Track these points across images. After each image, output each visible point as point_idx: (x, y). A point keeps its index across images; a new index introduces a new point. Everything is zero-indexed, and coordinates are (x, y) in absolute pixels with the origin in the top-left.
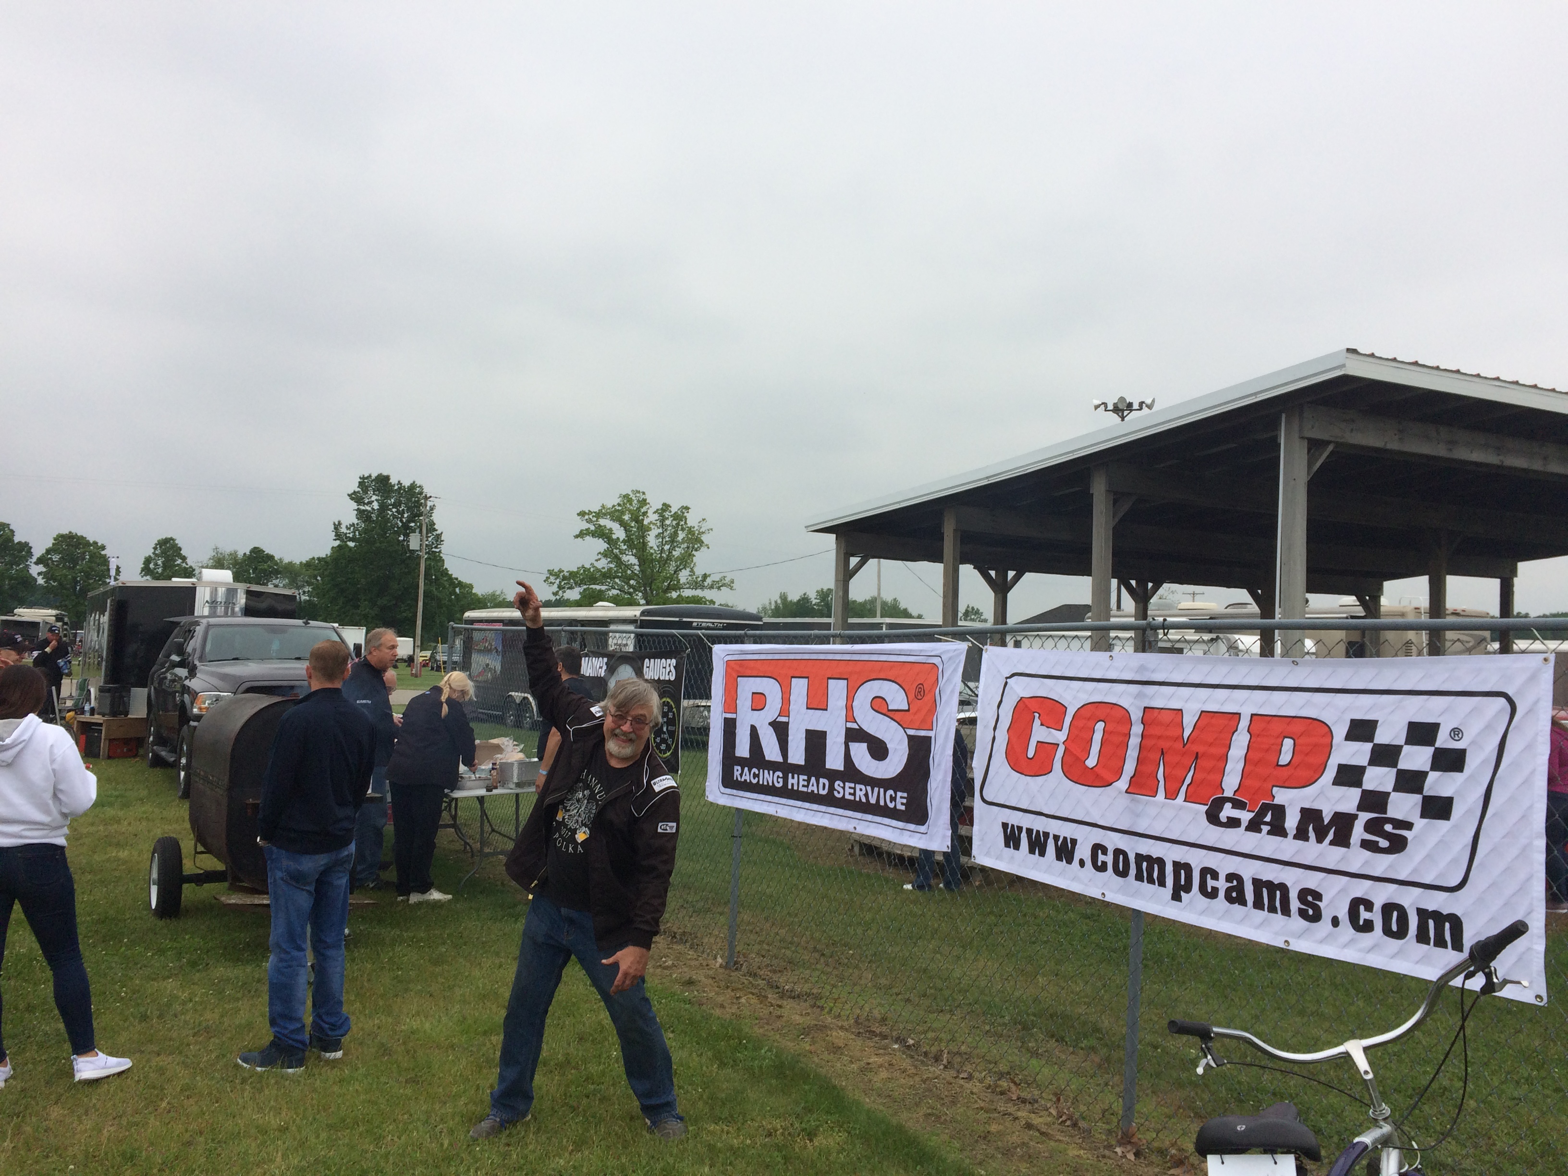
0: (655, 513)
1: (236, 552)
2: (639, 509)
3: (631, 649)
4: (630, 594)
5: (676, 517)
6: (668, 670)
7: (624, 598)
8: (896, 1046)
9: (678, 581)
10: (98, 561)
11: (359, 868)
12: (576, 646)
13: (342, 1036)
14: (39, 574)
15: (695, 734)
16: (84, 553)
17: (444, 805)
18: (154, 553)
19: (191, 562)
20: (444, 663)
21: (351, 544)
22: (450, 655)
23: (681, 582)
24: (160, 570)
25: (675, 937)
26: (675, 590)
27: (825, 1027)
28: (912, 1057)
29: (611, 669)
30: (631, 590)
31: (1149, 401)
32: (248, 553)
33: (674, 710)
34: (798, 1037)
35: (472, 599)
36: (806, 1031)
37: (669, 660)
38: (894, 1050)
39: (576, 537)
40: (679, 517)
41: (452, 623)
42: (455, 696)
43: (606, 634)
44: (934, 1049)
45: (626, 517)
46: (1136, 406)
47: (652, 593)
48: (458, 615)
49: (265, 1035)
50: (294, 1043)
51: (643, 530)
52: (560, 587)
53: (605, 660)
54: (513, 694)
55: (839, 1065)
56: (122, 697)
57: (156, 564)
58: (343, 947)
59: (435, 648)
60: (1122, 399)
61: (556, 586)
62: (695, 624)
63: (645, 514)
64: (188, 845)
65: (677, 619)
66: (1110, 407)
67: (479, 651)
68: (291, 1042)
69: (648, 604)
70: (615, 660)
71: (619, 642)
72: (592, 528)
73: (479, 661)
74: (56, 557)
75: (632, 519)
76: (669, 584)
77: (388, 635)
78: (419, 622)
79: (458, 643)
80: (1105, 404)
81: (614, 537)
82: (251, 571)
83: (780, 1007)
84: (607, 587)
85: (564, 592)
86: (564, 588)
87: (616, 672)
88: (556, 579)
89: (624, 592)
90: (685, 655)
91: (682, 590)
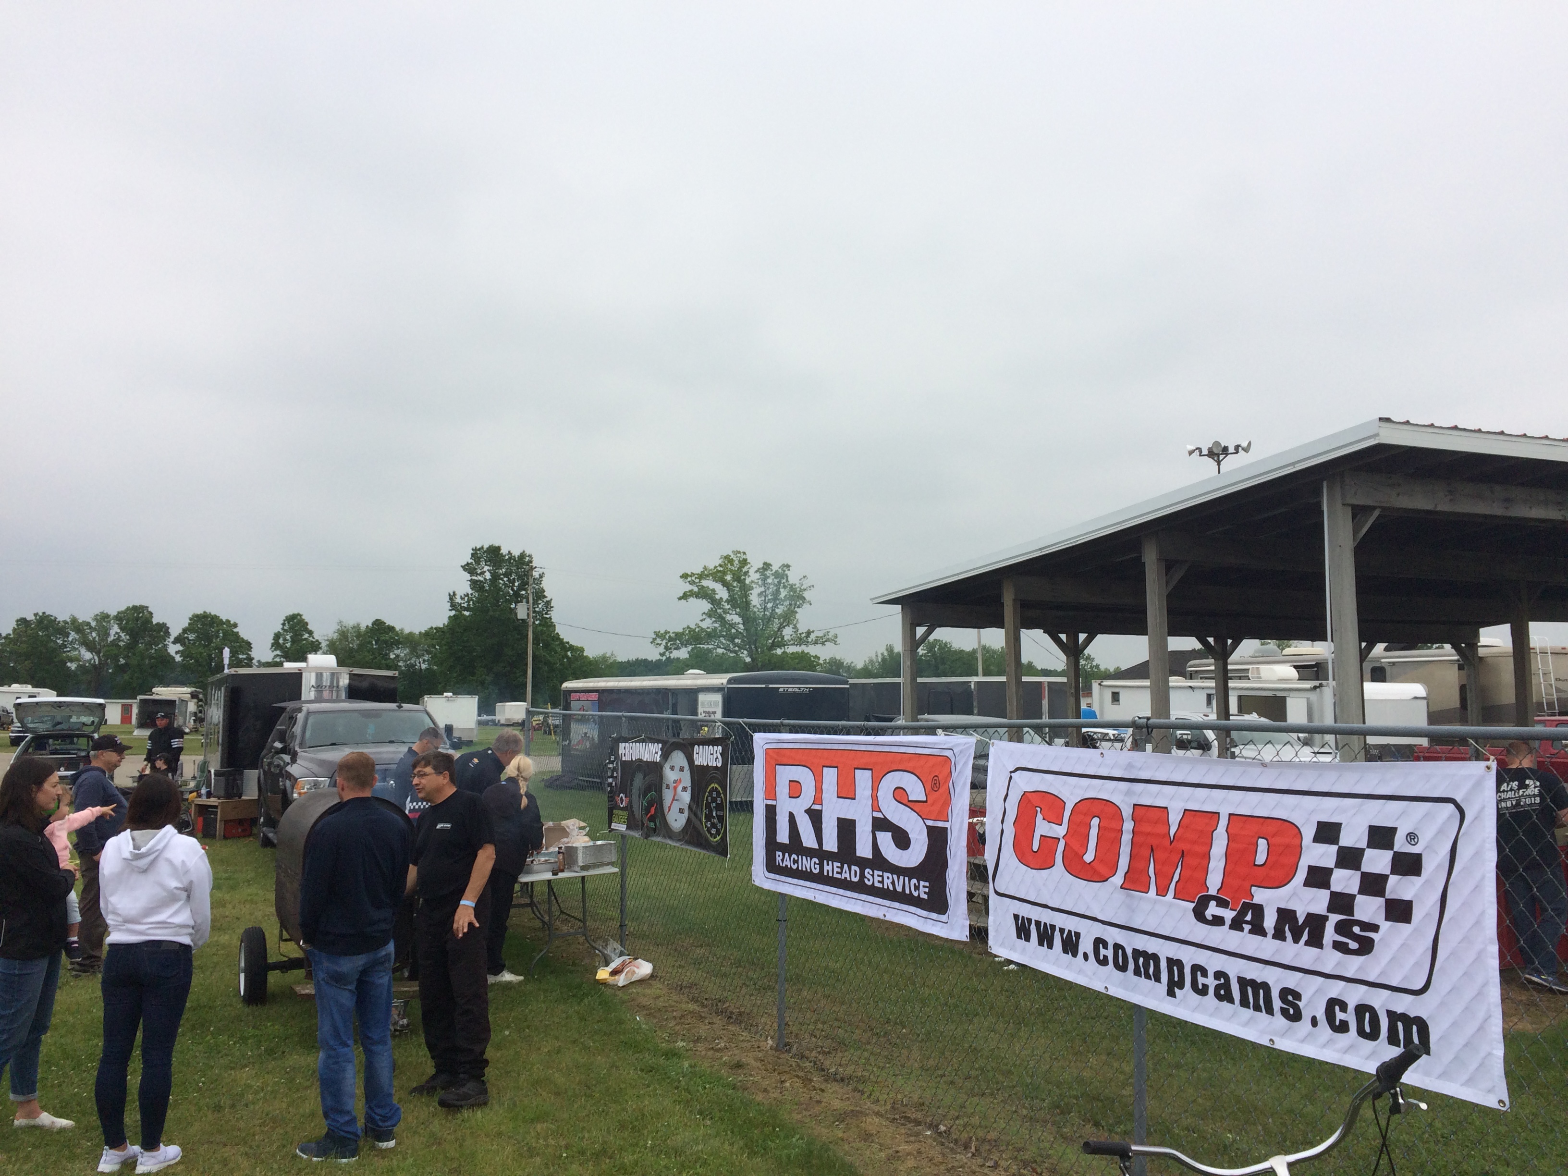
0: (756, 572)
1: (358, 625)
2: (740, 568)
4: (735, 652)
5: (776, 575)
8: (929, 1133)
9: (783, 638)
10: (232, 638)
13: (393, 1126)
14: (177, 653)
16: (218, 631)
18: (283, 629)
19: (317, 636)
20: (556, 726)
21: (467, 613)
23: (786, 638)
24: (288, 645)
27: (861, 1112)
28: (942, 1144)
29: (665, 755)
30: (737, 649)
31: (1245, 444)
32: (370, 625)
33: (722, 795)
34: (834, 1123)
35: (583, 662)
36: (842, 1117)
38: (926, 1137)
39: (680, 599)
40: (781, 576)
43: (696, 702)
44: (965, 1135)
45: (728, 578)
46: (1231, 450)
50: (345, 1135)
51: (746, 589)
52: (667, 648)
55: (868, 1153)
56: (235, 780)
57: (285, 640)
60: (1217, 444)
61: (662, 647)
63: (746, 573)
64: (272, 930)
65: (763, 686)
66: (1205, 452)
67: (578, 720)
68: (342, 1133)
69: (734, 671)
71: (708, 709)
72: (696, 589)
73: (577, 729)
74: (192, 637)
75: (734, 579)
76: (773, 642)
78: (529, 689)
80: (1200, 449)
81: (717, 597)
82: (374, 643)
83: (823, 1091)
84: (713, 646)
85: (671, 652)
86: (671, 649)
87: (670, 757)
88: (662, 640)
89: (729, 650)
90: (730, 742)
91: (786, 647)
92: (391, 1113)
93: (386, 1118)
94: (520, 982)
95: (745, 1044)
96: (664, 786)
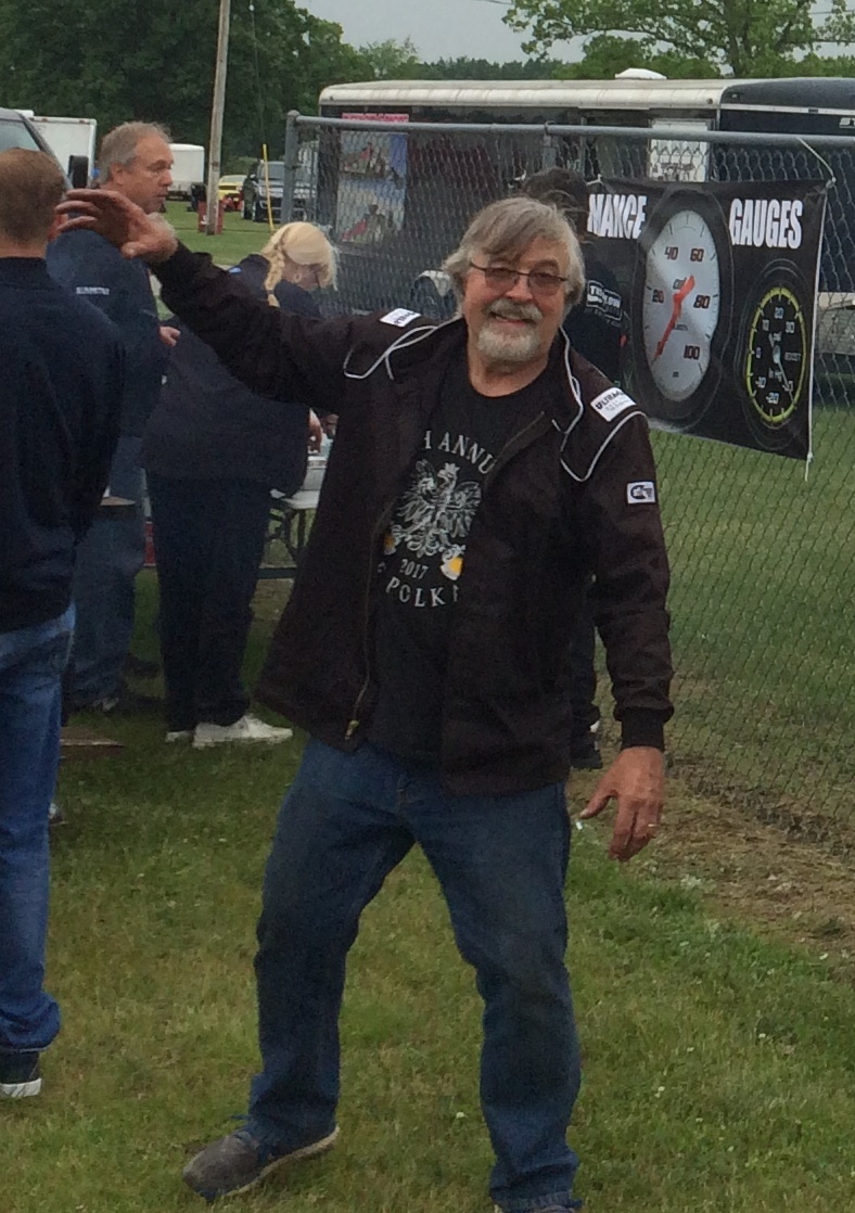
3: (699, 175)
4: (698, 51)
6: (785, 224)
7: (684, 60)
9: (808, 23)
12: (576, 167)
13: (41, 1046)
15: (845, 370)
17: (273, 525)
20: (276, 202)
22: (290, 186)
23: (814, 26)
25: (796, 828)
26: (800, 43)
29: (656, 222)
30: (701, 43)
33: (799, 315)
35: (338, 58)
37: (786, 204)
41: (293, 113)
42: (297, 278)
43: (644, 142)
47: (748, 49)
48: (307, 95)
52: (539, 33)
53: (643, 200)
54: (426, 273)
58: (46, 844)
59: (254, 167)
61: (530, 30)
62: (845, 122)
65: (805, 110)
67: (355, 176)
69: (738, 74)
70: (665, 201)
71: (675, 160)
73: (354, 198)
76: (787, 30)
77: (150, 138)
78: (218, 109)
79: (307, 158)
84: (645, 35)
85: (549, 44)
86: (548, 35)
87: (667, 227)
88: (530, 15)
89: (684, 46)
90: (823, 192)
91: (815, 44)
92: (38, 1013)
93: (23, 1025)
94: (286, 743)
95: (838, 886)
96: (649, 295)
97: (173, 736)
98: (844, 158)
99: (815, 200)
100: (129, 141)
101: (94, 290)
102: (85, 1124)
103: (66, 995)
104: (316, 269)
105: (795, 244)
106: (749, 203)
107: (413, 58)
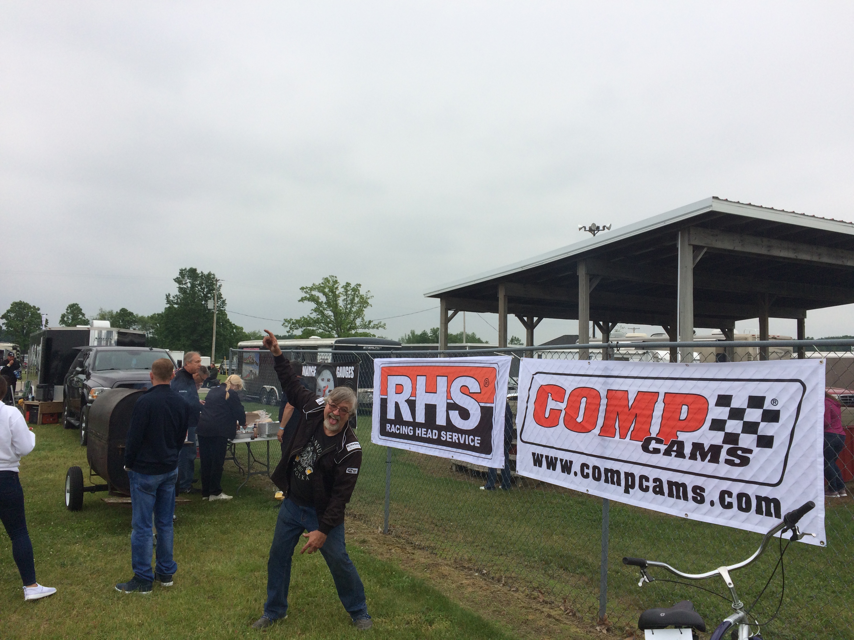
0: (342, 287)
1: (112, 311)
2: (333, 286)
3: (329, 361)
4: (329, 331)
5: (353, 289)
6: (349, 372)
7: (326, 334)
8: (477, 574)
9: (355, 324)
10: (36, 316)
11: (181, 482)
12: (300, 360)
13: (172, 573)
14: (3, 324)
15: (365, 407)
16: (28, 312)
17: (228, 447)
18: (67, 312)
19: (87, 317)
20: (228, 370)
21: (176, 306)
23: (357, 325)
24: (70, 321)
25: (355, 517)
26: (353, 329)
27: (438, 564)
28: (485, 580)
29: (319, 372)
30: (330, 330)
31: (608, 225)
32: (119, 311)
34: (423, 570)
35: (243, 335)
36: (428, 567)
37: (350, 367)
38: (476, 576)
39: (299, 301)
40: (355, 290)
41: (231, 348)
42: (234, 388)
43: (316, 353)
44: (497, 575)
45: (327, 290)
46: (601, 228)
47: (341, 331)
48: (235, 344)
49: (130, 574)
51: (336, 297)
52: (291, 328)
53: (315, 367)
54: (265, 386)
55: (445, 585)
56: (49, 390)
57: (68, 318)
58: (172, 525)
59: (223, 361)
60: (594, 225)
61: (288, 328)
62: (364, 348)
63: (337, 288)
64: (86, 471)
65: (355, 345)
66: (587, 229)
67: (247, 363)
68: (145, 577)
69: (339, 337)
70: (321, 367)
71: (323, 358)
72: (308, 296)
73: (246, 368)
74: (12, 315)
75: (329, 291)
76: (350, 326)
77: (196, 355)
78: (214, 348)
79: (235, 359)
80: (584, 227)
81: (320, 301)
82: (120, 321)
83: (413, 554)
84: (316, 328)
85: (293, 331)
86: (293, 329)
87: (321, 374)
88: (288, 324)
89: (326, 330)
90: (359, 364)
91: (357, 329)
92: (171, 566)
93: (168, 569)
94: (231, 499)
95: (365, 531)
96: (317, 390)
97: (204, 498)
98: (364, 356)
99: (357, 366)
100: (191, 355)
101: (183, 391)
102: (184, 592)
103: (179, 561)
104: (238, 386)
105: (352, 377)
106: (341, 367)
107: (260, 335)
